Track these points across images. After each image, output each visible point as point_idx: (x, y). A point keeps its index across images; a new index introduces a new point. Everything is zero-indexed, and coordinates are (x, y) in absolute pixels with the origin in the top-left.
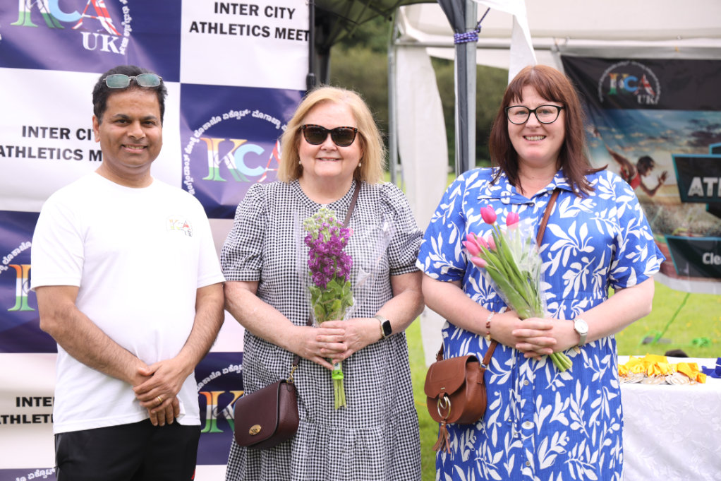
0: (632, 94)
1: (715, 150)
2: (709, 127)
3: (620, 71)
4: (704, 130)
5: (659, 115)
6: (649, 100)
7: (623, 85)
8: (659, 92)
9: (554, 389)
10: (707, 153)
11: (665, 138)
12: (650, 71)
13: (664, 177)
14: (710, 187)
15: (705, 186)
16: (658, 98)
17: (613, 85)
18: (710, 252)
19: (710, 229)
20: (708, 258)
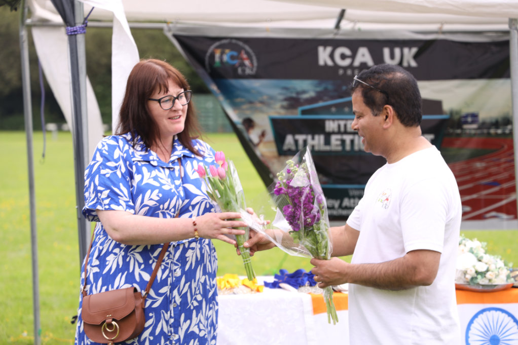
0: (234, 65)
1: (303, 112)
2: (298, 93)
3: (222, 47)
4: (294, 95)
5: (256, 84)
6: (248, 71)
8: (255, 64)
9: (192, 308)
10: (297, 114)
11: (262, 102)
12: (247, 48)
13: (263, 135)
14: (301, 143)
15: (296, 142)
16: (255, 69)
17: (217, 59)
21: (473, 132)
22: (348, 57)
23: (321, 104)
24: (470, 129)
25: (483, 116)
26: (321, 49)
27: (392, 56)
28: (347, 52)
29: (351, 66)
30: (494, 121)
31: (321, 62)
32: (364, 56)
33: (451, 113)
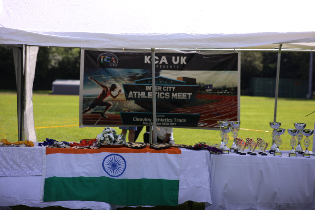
0: (109, 62)
1: (137, 82)
2: (135, 75)
3: (105, 55)
4: (133, 75)
5: (118, 70)
6: (114, 65)
7: (105, 60)
8: (117, 62)
10: (134, 83)
11: (120, 78)
12: (115, 56)
13: (120, 91)
14: (135, 95)
15: (134, 94)
16: (117, 64)
17: (102, 60)
18: (136, 117)
19: (136, 109)
20: (135, 119)
21: (210, 92)
22: (157, 60)
23: (144, 79)
24: (208, 91)
25: (214, 86)
26: (146, 57)
27: (176, 60)
28: (157, 58)
29: (158, 64)
30: (219, 88)
31: (146, 62)
32: (164, 60)
33: (200, 84)
